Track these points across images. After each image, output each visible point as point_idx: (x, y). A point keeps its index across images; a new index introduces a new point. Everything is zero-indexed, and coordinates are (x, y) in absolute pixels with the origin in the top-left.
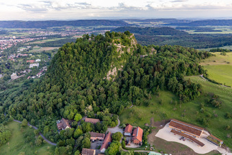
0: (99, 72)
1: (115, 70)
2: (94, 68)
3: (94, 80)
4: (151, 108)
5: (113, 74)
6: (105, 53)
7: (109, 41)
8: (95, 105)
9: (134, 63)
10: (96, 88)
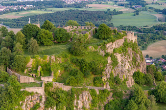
7: (11, 63)
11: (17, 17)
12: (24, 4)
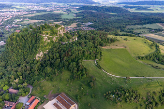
0: (31, 54)
1: (41, 53)
2: (28, 52)
3: (26, 60)
4: (55, 83)
5: (40, 56)
6: (36, 41)
7: (40, 33)
8: (21, 78)
9: (55, 49)
10: (25, 66)
11: (32, 16)
12: (33, 11)
